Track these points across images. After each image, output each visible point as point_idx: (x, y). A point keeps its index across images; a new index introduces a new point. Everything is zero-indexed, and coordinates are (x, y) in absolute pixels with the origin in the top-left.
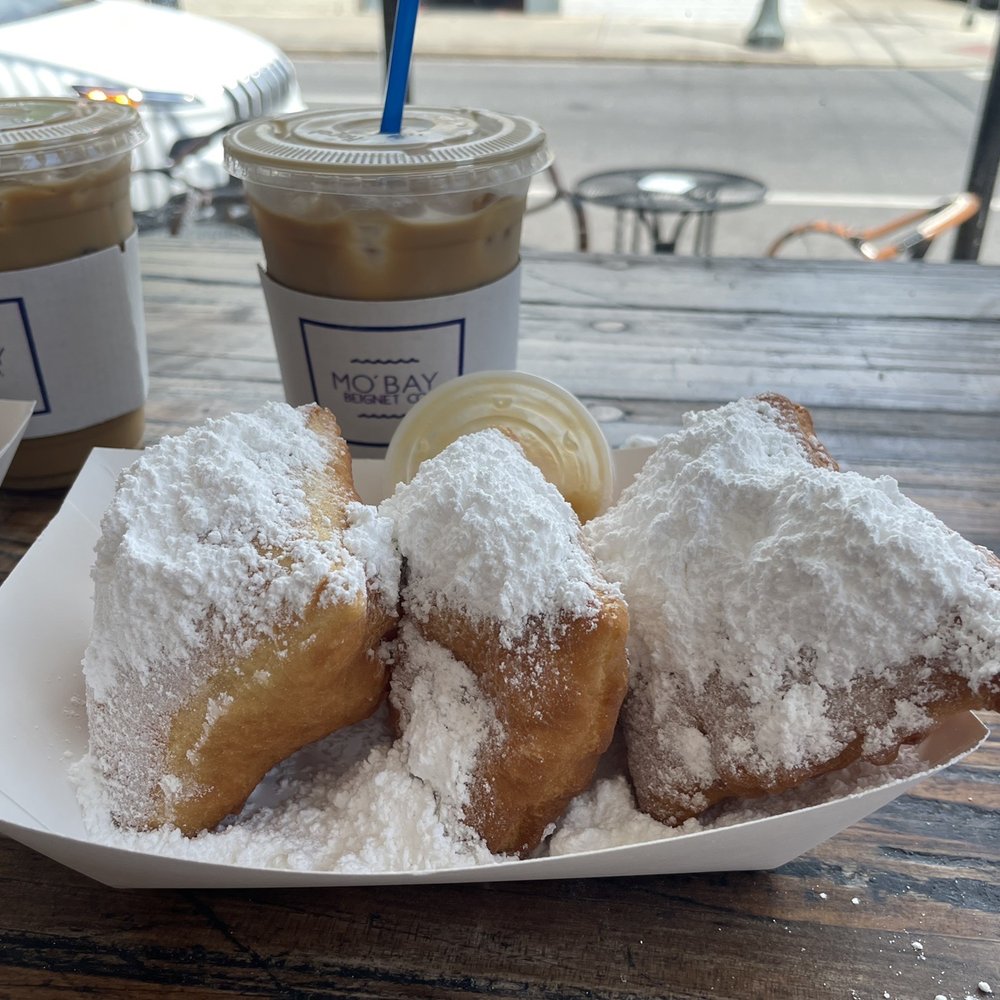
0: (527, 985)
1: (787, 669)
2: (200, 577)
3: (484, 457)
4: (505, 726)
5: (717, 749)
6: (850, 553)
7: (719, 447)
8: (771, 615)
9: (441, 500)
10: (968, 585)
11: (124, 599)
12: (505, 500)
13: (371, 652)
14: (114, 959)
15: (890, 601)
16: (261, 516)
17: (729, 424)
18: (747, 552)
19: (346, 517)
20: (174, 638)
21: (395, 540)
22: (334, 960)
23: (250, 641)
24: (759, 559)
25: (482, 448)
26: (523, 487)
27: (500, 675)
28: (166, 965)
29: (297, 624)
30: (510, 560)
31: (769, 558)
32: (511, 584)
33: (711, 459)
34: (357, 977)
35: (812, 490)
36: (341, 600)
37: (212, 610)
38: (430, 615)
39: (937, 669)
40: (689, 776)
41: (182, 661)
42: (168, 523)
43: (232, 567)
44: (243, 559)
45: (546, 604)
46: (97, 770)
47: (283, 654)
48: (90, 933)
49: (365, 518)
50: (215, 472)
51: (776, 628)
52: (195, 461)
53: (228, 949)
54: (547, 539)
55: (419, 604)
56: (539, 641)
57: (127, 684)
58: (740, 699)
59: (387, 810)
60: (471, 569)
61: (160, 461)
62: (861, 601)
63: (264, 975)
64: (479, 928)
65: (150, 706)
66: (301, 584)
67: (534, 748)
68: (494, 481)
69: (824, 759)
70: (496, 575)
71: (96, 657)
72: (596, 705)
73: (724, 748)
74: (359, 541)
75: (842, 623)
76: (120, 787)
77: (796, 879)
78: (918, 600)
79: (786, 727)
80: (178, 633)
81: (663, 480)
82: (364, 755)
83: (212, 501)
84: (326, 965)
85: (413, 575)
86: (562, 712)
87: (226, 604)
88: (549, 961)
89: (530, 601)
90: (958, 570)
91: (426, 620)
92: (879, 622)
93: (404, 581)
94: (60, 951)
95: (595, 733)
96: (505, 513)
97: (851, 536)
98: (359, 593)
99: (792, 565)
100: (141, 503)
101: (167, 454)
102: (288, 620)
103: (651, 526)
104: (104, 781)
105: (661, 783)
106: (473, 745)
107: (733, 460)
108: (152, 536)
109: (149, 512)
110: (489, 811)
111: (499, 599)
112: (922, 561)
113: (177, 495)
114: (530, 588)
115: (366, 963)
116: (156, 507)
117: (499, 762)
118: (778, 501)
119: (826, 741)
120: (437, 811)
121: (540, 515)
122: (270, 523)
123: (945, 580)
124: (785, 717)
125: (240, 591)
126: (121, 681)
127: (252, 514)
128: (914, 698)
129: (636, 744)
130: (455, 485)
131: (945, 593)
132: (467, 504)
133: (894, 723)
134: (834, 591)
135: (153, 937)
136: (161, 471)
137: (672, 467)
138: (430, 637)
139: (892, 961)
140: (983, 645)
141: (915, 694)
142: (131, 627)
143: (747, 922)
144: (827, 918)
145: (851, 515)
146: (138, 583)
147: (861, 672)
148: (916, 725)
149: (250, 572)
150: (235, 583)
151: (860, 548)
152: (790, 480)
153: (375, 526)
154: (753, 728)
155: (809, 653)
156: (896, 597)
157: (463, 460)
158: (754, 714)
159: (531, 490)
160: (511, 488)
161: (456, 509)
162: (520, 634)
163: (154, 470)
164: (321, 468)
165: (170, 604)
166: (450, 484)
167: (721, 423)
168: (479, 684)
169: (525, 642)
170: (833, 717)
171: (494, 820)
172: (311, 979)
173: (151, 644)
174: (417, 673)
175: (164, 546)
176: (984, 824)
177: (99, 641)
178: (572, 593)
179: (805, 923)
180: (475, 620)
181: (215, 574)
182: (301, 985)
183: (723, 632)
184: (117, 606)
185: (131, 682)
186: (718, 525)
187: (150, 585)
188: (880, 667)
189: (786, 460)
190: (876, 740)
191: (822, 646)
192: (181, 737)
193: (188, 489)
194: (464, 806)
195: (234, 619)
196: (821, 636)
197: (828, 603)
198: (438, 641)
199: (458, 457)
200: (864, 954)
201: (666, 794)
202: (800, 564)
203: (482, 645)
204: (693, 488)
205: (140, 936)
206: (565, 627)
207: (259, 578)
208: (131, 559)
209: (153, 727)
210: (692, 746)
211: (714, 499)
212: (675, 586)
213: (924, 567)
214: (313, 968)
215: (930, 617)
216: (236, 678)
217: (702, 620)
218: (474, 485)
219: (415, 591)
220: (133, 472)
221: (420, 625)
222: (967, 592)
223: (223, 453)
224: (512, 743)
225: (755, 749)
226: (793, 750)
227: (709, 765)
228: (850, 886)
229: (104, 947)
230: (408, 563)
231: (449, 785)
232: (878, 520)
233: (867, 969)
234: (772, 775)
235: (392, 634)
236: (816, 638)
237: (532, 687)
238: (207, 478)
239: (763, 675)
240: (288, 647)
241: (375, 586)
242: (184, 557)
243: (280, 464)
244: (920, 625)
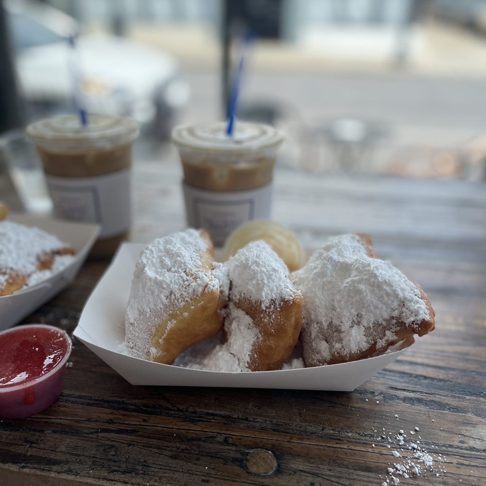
0: (266, 420)
1: (353, 321)
2: (168, 282)
3: (259, 249)
4: (262, 335)
5: (331, 347)
6: (372, 283)
7: (335, 249)
8: (348, 303)
9: (244, 262)
10: (408, 294)
11: (144, 288)
12: (265, 263)
13: (219, 311)
14: (133, 407)
15: (383, 299)
16: (188, 265)
17: (339, 242)
18: (342, 283)
19: (213, 266)
20: (159, 301)
21: (228, 275)
22: (204, 411)
23: (183, 302)
24: (345, 285)
25: (258, 246)
26: (271, 259)
27: (261, 318)
28: (150, 410)
29: (198, 298)
30: (266, 282)
31: (348, 285)
32: (266, 289)
33: (332, 253)
34: (211, 416)
35: (362, 263)
36: (212, 290)
37: (171, 293)
38: (239, 299)
39: (398, 320)
40: (322, 357)
41: (161, 309)
42: (158, 265)
43: (178, 279)
44: (182, 277)
45: (276, 296)
46: (128, 347)
47: (193, 307)
48: (125, 399)
49: (219, 267)
50: (173, 250)
51: (350, 307)
52: (166, 247)
53: (169, 406)
54: (278, 276)
55: (235, 296)
56: (274, 307)
57: (142, 316)
58: (339, 331)
59: (222, 363)
60: (253, 284)
61: (155, 246)
62: (375, 299)
63: (181, 414)
64: (251, 404)
65: (149, 323)
66: (200, 285)
67: (271, 342)
68: (261, 257)
69: (364, 350)
70: (261, 286)
71: (132, 308)
72: (292, 329)
73: (333, 347)
74: (217, 273)
75: (369, 306)
76: (136, 351)
77: (358, 395)
78: (392, 298)
79: (351, 339)
80: (161, 299)
81: (318, 259)
82: (214, 347)
83: (172, 259)
84: (201, 412)
85: (234, 287)
86: (280, 330)
87: (176, 291)
88: (274, 414)
89: (272, 294)
90: (404, 289)
91: (237, 301)
92: (380, 305)
93: (230, 289)
94: (115, 404)
95: (291, 338)
96: (265, 267)
97: (373, 278)
98: (217, 289)
99: (355, 287)
100: (149, 259)
101: (157, 244)
102: (195, 296)
103: (313, 273)
104: (130, 350)
105: (313, 359)
106: (252, 342)
107: (340, 253)
108: (153, 269)
109: (152, 262)
110: (256, 364)
111: (261, 293)
112: (393, 286)
113: (160, 257)
114: (272, 291)
115: (214, 412)
116: (154, 260)
117: (260, 347)
118: (352, 267)
119: (364, 344)
120: (239, 365)
121: (276, 268)
122: (190, 267)
123: (400, 292)
124: (351, 335)
125: (180, 287)
126: (140, 315)
127: (184, 263)
128: (391, 330)
129: (306, 347)
130: (249, 257)
131: (400, 296)
132: (253, 264)
133: (385, 338)
134: (367, 295)
135: (145, 401)
136: (155, 249)
137: (321, 254)
138: (238, 307)
139: (387, 420)
140: (410, 313)
141: (391, 328)
142: (145, 297)
143: (340, 406)
144: (367, 406)
145: (373, 271)
146: (149, 284)
147: (375, 321)
148: (392, 339)
149: (184, 281)
150: (179, 284)
151: (375, 282)
152: (357, 260)
153: (222, 269)
154: (342, 340)
155: (360, 315)
156: (385, 297)
157: (252, 249)
158: (343, 335)
159: (274, 260)
160: (267, 259)
161: (249, 265)
162: (268, 305)
163: (153, 249)
164: (205, 251)
165: (158, 290)
166: (247, 257)
167: (337, 241)
168: (254, 322)
169: (270, 308)
170: (367, 336)
171: (257, 367)
172: (197, 415)
173: (152, 303)
174: (234, 319)
175: (157, 272)
176: (426, 381)
177: (134, 303)
178: (285, 292)
179: (360, 408)
180: (254, 301)
181: (173, 281)
182: (194, 417)
183: (334, 309)
184: (141, 291)
185: (144, 316)
186: (334, 275)
187: (152, 284)
188: (381, 320)
189: (359, 254)
190: (380, 344)
191: (363, 313)
192: (158, 334)
193: (164, 255)
194: (248, 362)
195: (178, 295)
196: (363, 310)
197: (365, 299)
198: (241, 308)
199: (250, 249)
200: (378, 418)
201: (315, 363)
202: (357, 287)
203: (256, 309)
204: (326, 262)
205: (141, 401)
206: (282, 303)
207: (186, 283)
208: (147, 276)
209: (150, 330)
210: (323, 346)
211: (333, 266)
212: (319, 294)
213: (394, 288)
214: (197, 413)
215: (396, 304)
216: (177, 315)
217: (327, 305)
218: (255, 258)
219: (234, 292)
220: (146, 249)
221: (235, 304)
222: (406, 296)
223: (175, 244)
224: (264, 341)
225: (343, 347)
226: (355, 347)
227: (329, 353)
228: (377, 398)
229: (130, 404)
230: (232, 283)
231: (243, 355)
232: (381, 273)
233: (378, 421)
234: (348, 355)
235: (226, 306)
236: (362, 311)
237: (271, 322)
238: (170, 252)
239: (345, 322)
240: (194, 305)
241: (221, 289)
242: (163, 276)
243: (192, 248)
244: (392, 306)
